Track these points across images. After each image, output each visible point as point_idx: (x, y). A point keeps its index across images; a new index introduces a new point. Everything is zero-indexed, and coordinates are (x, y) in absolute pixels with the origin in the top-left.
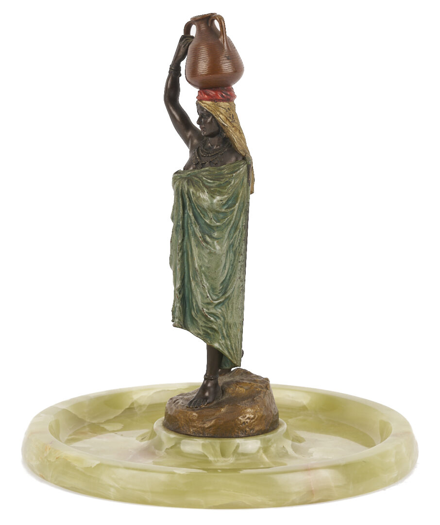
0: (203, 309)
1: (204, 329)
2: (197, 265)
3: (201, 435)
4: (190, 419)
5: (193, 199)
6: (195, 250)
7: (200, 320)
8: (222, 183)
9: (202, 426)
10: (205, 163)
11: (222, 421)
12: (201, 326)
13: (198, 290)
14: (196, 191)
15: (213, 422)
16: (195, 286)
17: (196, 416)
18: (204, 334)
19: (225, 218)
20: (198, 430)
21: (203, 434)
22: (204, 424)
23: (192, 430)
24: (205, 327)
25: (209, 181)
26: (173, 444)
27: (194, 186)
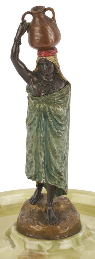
0: (60, 170)
1: (58, 180)
2: (55, 147)
3: (63, 237)
4: (55, 231)
5: (53, 112)
6: (53, 139)
7: (56, 176)
8: (65, 100)
9: (63, 232)
10: (50, 90)
11: (72, 227)
12: (57, 179)
13: (56, 161)
14: (54, 107)
15: (68, 229)
16: (54, 159)
17: (59, 228)
18: (57, 183)
19: (66, 119)
20: (61, 235)
21: (64, 237)
22: (63, 231)
23: (57, 236)
24: (59, 179)
25: (59, 100)
26: (51, 247)
27: (51, 105)
